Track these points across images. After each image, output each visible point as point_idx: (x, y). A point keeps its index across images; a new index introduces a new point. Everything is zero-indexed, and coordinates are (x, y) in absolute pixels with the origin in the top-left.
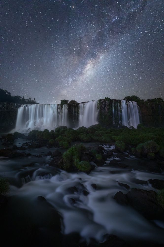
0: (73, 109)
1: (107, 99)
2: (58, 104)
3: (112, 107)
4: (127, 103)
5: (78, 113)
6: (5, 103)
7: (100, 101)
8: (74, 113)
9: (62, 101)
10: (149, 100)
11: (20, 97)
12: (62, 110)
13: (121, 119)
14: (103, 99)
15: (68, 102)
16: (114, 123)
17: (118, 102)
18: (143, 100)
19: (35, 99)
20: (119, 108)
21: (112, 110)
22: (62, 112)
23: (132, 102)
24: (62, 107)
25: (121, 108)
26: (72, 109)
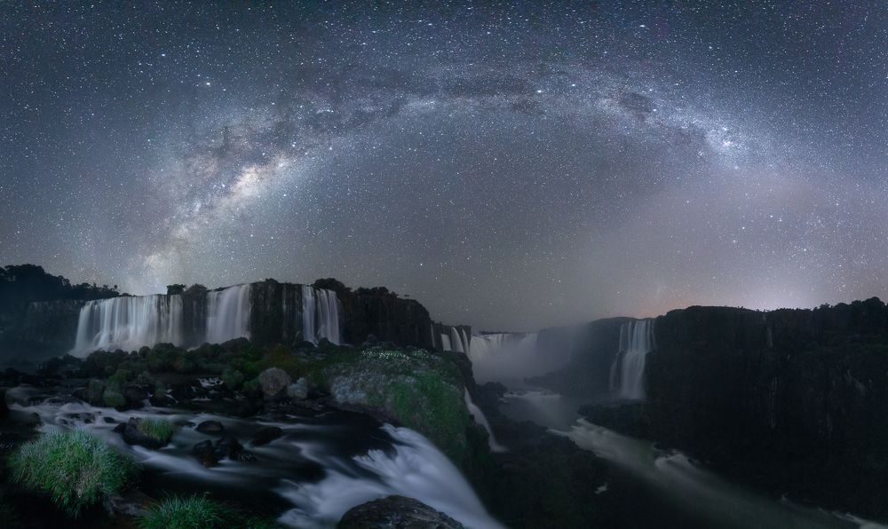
0: (195, 303)
1: (270, 282)
2: (160, 296)
3: (281, 300)
4: (315, 292)
5: (205, 313)
6: (58, 302)
7: (254, 285)
8: (195, 313)
9: (169, 287)
10: (361, 290)
11: (87, 285)
12: (168, 306)
13: (301, 326)
14: (260, 283)
15: (185, 290)
16: (285, 335)
17: (295, 290)
18: (349, 289)
19: (116, 287)
20: (297, 302)
21: (281, 306)
22: (168, 312)
23: (327, 292)
24: (169, 300)
25: (301, 303)
26: (192, 305)
